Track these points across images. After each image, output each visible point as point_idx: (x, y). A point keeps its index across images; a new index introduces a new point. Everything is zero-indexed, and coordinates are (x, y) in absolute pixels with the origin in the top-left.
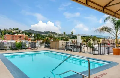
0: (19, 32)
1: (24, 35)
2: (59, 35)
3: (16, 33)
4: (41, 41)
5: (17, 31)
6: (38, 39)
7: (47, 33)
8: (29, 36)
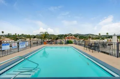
0: (72, 35)
1: (74, 36)
2: (96, 36)
3: (70, 36)
4: (83, 40)
5: (71, 35)
6: (81, 39)
7: (87, 35)
8: (76, 37)
